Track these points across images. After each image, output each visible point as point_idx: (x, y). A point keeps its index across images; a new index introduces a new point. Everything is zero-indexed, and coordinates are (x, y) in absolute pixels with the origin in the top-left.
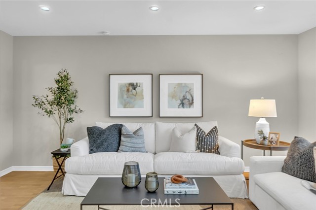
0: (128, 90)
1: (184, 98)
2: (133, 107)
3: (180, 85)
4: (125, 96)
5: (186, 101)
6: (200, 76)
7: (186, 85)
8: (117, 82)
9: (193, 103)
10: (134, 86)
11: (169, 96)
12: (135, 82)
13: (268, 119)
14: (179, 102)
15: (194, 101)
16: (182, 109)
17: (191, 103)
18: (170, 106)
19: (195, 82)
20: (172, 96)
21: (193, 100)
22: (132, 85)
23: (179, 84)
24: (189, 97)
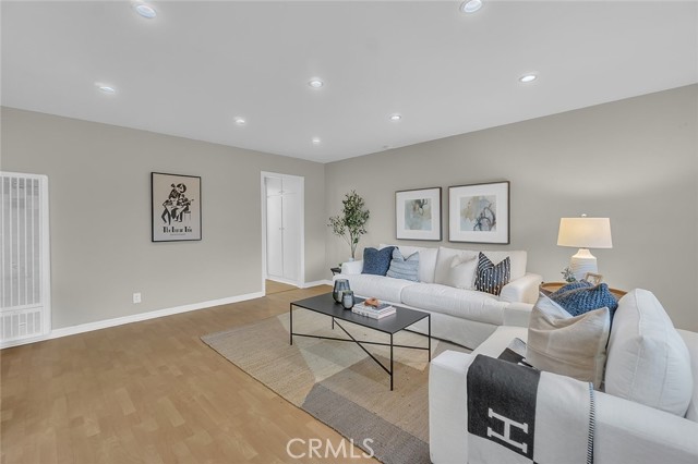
0: (415, 209)
1: (482, 217)
2: (420, 229)
3: (476, 199)
4: (412, 216)
5: (485, 220)
6: (506, 184)
7: (484, 200)
8: (404, 199)
9: (494, 223)
10: (420, 203)
11: (461, 215)
12: (421, 198)
13: (593, 251)
14: (475, 222)
15: (497, 221)
16: (479, 232)
17: (493, 223)
18: (463, 228)
19: (497, 193)
20: (466, 214)
21: (494, 219)
22: (418, 202)
23: (474, 198)
24: (488, 215)
